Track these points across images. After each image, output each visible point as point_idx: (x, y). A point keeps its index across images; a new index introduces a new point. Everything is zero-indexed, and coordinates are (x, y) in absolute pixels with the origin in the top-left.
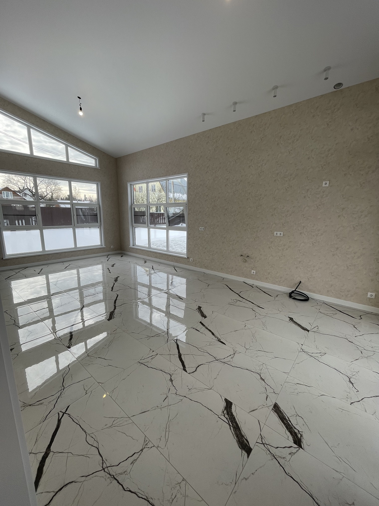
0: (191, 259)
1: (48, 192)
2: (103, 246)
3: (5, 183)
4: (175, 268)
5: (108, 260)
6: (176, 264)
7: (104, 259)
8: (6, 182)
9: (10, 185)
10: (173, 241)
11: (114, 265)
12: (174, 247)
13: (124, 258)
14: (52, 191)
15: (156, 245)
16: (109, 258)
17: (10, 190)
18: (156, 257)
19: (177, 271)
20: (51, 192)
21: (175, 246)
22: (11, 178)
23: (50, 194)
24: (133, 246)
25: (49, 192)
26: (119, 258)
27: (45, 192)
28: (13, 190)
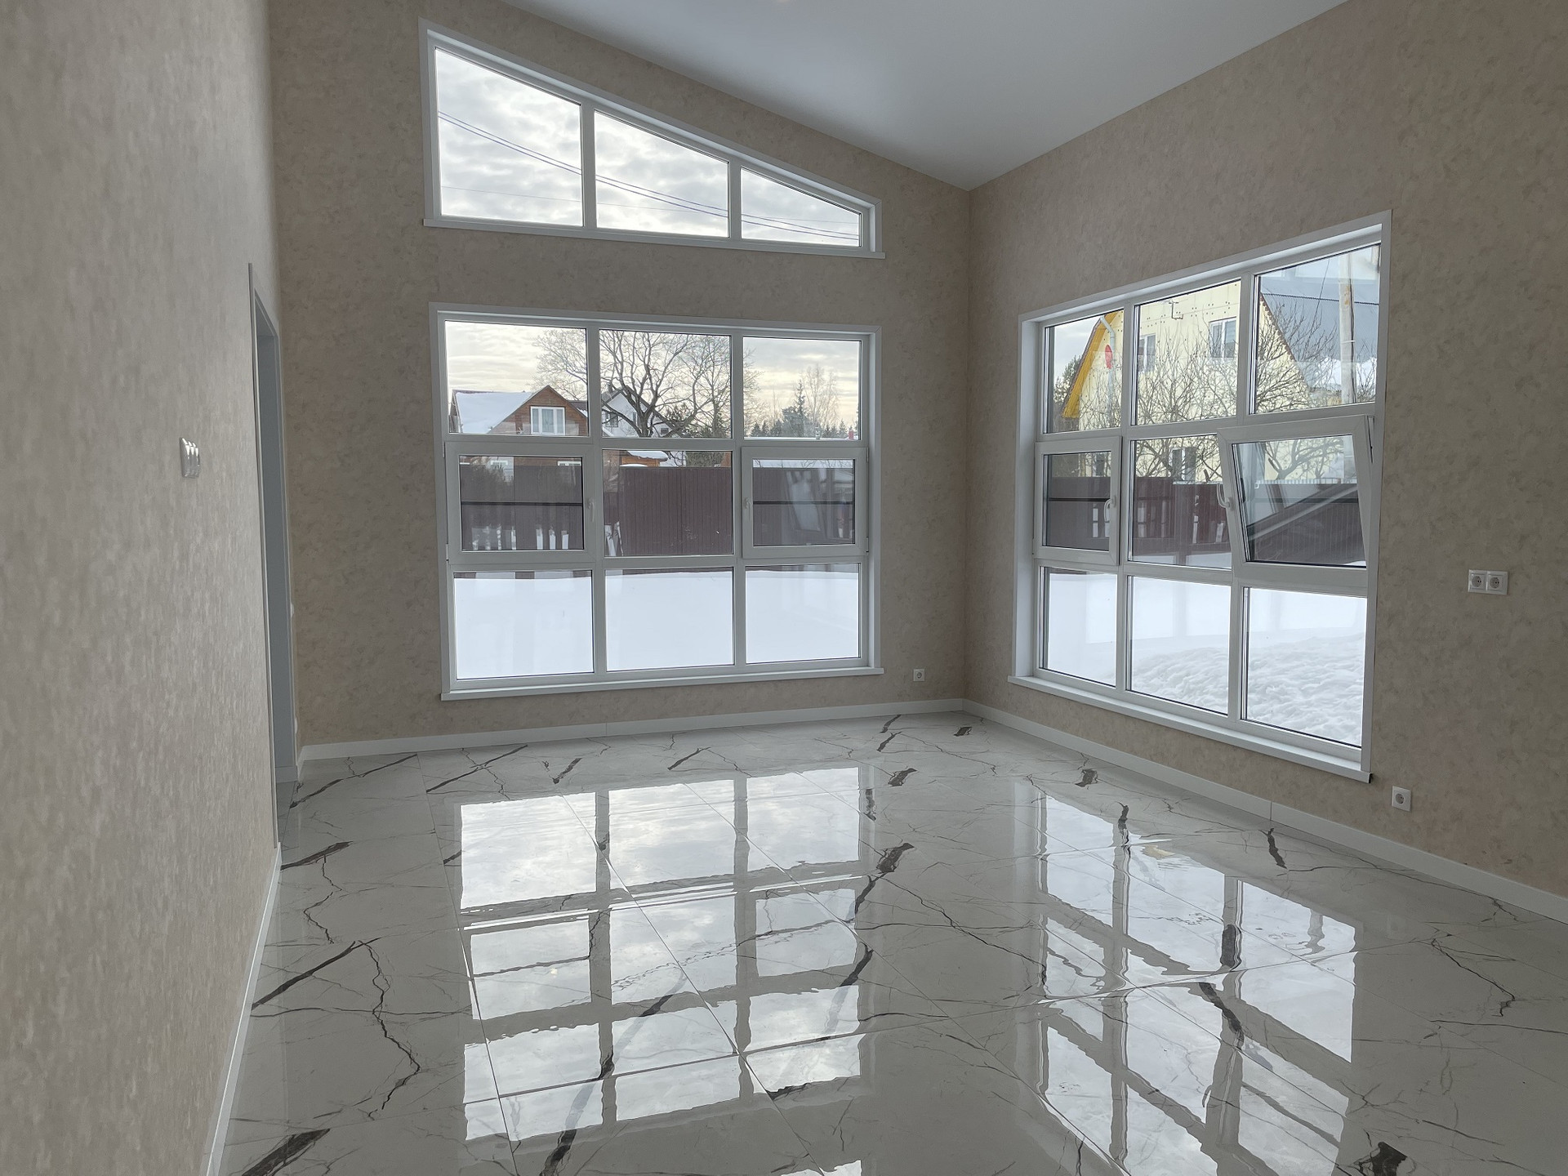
0: (1396, 790)
1: (700, 400)
2: (873, 668)
3: (544, 369)
4: (1271, 841)
5: (882, 746)
6: (1285, 813)
7: (864, 739)
8: (550, 367)
9: (562, 377)
10: (1296, 663)
11: (904, 774)
12: (1300, 699)
13: (974, 742)
14: (716, 394)
15: (1179, 679)
16: (894, 732)
17: (557, 400)
18: (1159, 756)
19: (1280, 862)
20: (713, 401)
21: (1305, 693)
22: (569, 347)
23: (705, 409)
24: (1033, 675)
25: (705, 400)
26: (944, 738)
27: (688, 399)
28: (571, 399)
